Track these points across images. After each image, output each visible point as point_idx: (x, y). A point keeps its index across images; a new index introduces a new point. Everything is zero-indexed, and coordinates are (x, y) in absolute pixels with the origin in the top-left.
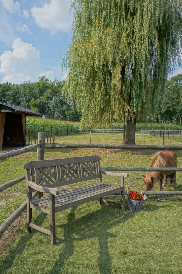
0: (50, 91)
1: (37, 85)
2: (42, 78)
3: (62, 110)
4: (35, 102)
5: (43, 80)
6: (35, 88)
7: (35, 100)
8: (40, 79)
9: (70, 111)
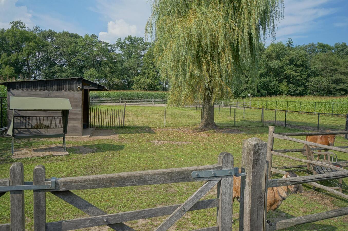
0: (32, 44)
1: (11, 34)
2: (14, 23)
3: (51, 71)
4: (9, 58)
5: (16, 26)
6: (9, 38)
7: (8, 55)
8: (12, 25)
9: (64, 74)
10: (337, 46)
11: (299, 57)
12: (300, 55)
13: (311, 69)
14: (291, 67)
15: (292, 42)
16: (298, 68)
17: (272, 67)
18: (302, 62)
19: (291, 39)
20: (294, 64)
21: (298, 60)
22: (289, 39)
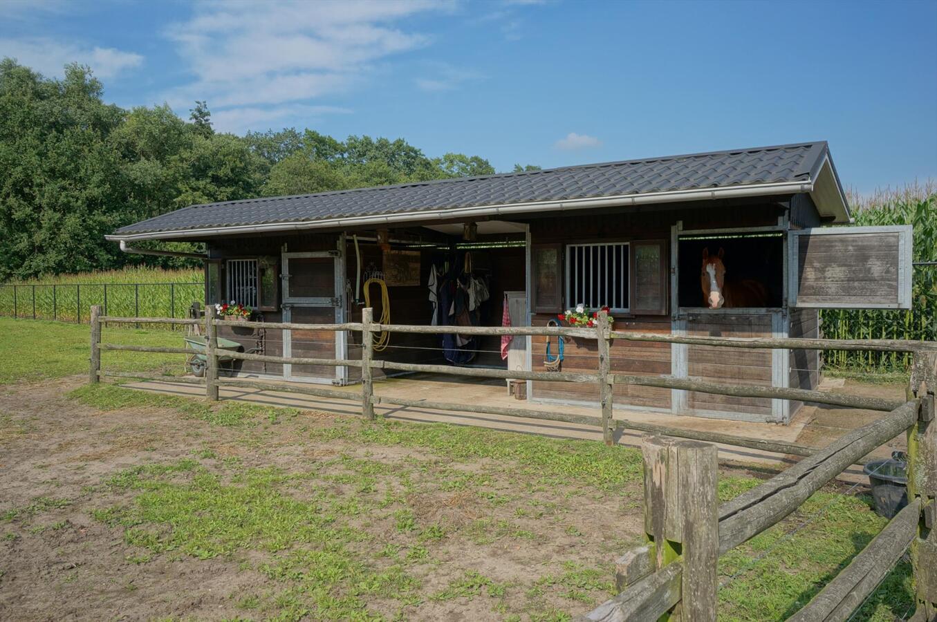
10: (352, 144)
11: (222, 157)
12: (224, 150)
13: (260, 192)
14: (201, 183)
15: (208, 114)
16: (223, 189)
17: (135, 179)
18: (232, 170)
19: (203, 104)
20: (210, 174)
21: (221, 164)
22: (198, 103)
